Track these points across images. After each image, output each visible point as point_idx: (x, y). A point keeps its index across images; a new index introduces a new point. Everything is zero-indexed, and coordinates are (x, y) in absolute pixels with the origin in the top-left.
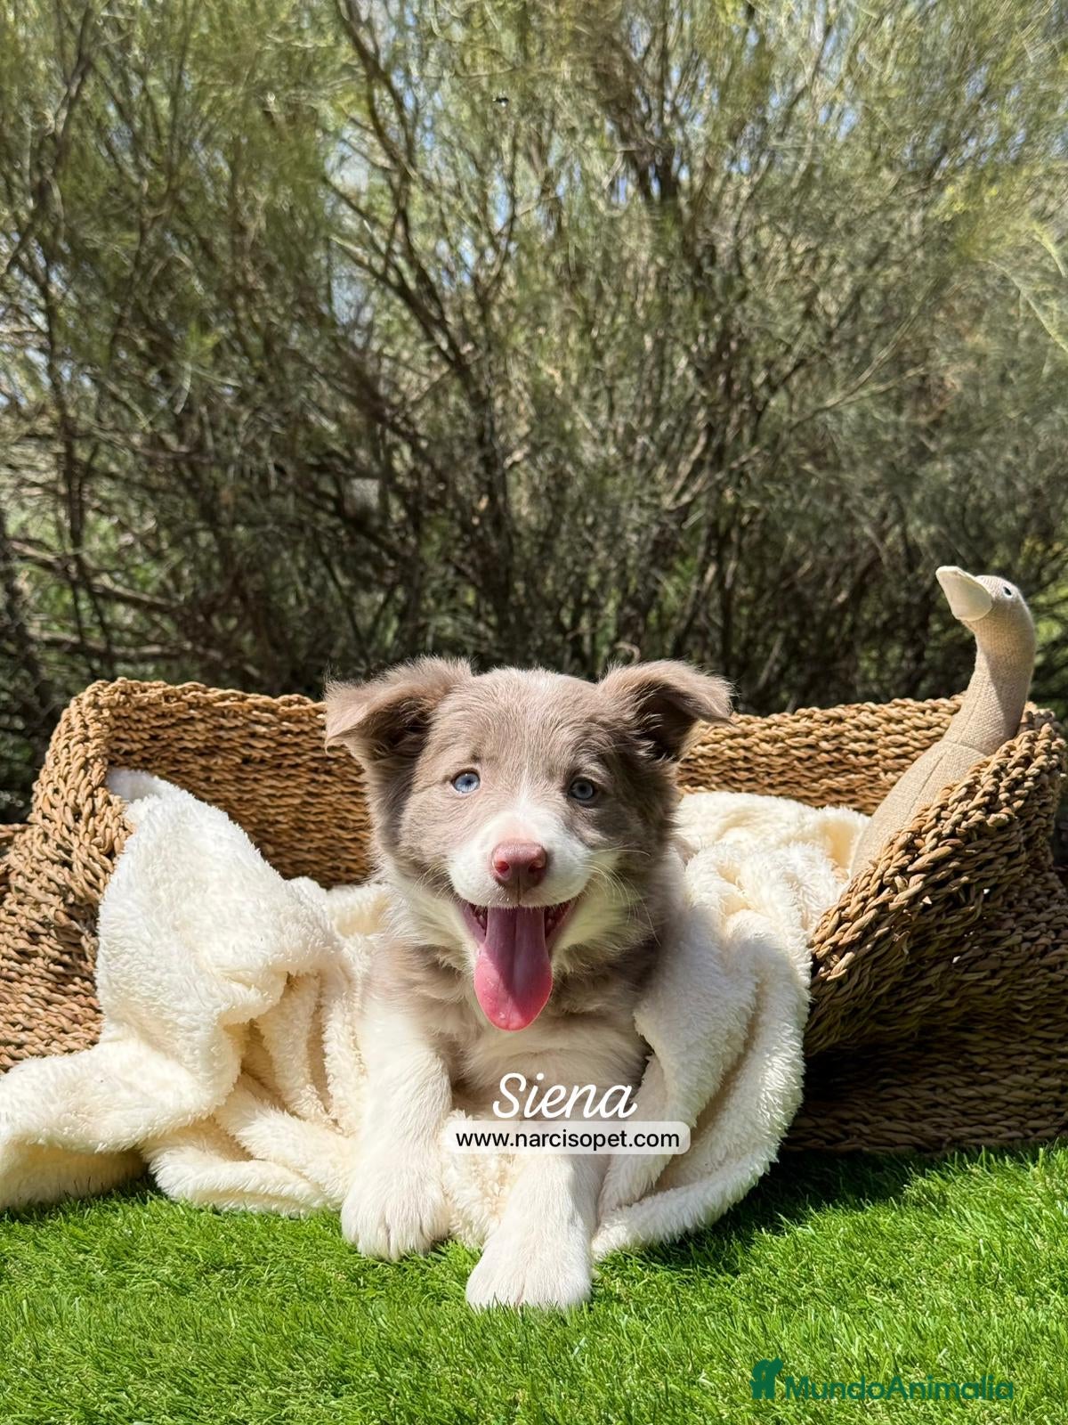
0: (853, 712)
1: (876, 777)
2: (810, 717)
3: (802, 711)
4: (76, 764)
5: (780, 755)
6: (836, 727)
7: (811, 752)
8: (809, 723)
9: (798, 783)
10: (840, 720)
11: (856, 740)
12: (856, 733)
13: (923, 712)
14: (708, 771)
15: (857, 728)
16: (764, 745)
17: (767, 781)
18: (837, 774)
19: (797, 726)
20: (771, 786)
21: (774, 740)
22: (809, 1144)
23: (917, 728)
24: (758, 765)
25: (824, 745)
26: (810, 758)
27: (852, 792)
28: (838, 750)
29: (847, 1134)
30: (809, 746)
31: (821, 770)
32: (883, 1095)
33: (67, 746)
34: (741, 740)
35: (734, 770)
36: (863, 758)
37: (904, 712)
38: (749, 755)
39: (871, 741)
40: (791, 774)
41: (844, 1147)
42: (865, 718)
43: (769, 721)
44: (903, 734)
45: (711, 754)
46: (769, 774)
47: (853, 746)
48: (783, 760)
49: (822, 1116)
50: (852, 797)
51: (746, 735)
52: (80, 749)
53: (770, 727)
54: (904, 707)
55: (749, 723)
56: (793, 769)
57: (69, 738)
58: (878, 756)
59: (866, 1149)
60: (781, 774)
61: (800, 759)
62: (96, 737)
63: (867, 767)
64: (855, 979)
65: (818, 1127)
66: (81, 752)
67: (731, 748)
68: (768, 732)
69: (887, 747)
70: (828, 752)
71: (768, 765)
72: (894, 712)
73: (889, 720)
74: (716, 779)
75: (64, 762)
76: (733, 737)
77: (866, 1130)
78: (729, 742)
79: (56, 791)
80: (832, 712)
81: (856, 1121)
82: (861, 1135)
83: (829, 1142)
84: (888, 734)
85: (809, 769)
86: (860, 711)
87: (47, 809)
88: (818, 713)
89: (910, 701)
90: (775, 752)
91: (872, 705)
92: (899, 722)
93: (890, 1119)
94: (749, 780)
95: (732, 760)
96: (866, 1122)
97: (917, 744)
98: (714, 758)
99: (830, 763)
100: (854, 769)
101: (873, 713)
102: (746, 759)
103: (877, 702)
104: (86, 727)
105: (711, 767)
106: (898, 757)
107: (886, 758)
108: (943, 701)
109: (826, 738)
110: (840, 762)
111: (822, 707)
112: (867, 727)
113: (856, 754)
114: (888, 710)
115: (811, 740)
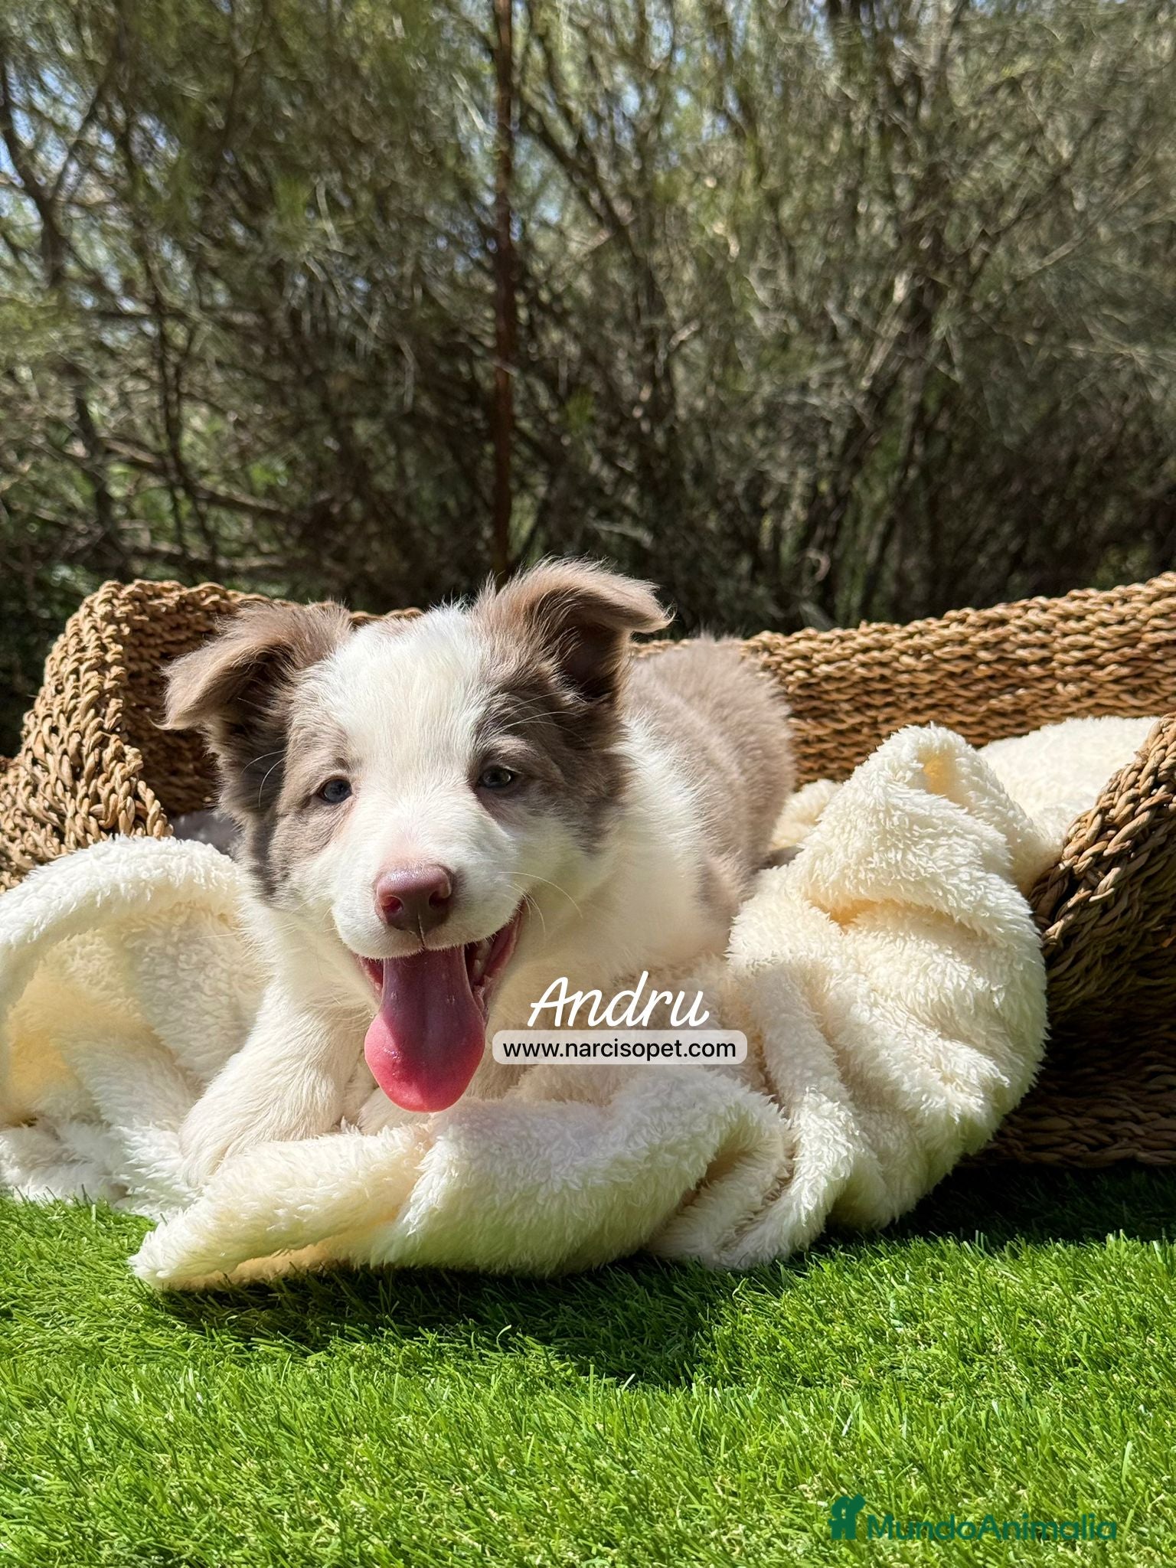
0: (1018, 612)
1: (1052, 691)
2: (962, 621)
3: (952, 614)
4: (86, 698)
5: (926, 671)
6: (1000, 630)
7: (965, 665)
8: (961, 629)
9: (951, 706)
10: (1003, 622)
11: (1025, 645)
12: (1023, 636)
13: (1111, 604)
14: (835, 696)
15: (1025, 629)
16: (905, 659)
17: (911, 704)
18: (1001, 691)
19: (946, 632)
20: (916, 711)
21: (918, 653)
22: (1069, 1149)
23: (1104, 624)
24: (901, 685)
25: (983, 655)
26: (965, 672)
27: (1022, 712)
28: (1000, 660)
29: (1115, 1137)
30: (965, 657)
31: (980, 687)
32: (1152, 1085)
33: (76, 671)
34: (875, 654)
35: (868, 693)
36: (1033, 668)
37: (1087, 605)
38: (887, 672)
39: (1043, 646)
40: (941, 695)
41: (1114, 1153)
42: (1034, 616)
43: (910, 628)
44: (1087, 632)
45: (839, 674)
46: (912, 695)
47: (1022, 653)
48: (929, 677)
49: (1078, 1115)
50: (1020, 718)
51: (882, 648)
52: (93, 678)
53: (911, 636)
54: (1085, 599)
55: (885, 632)
56: (944, 688)
57: (80, 661)
58: (1054, 664)
59: (1142, 1155)
60: (928, 694)
61: (951, 675)
62: (115, 663)
63: (1040, 679)
64: (1123, 904)
65: (1075, 1128)
66: (94, 682)
67: (863, 665)
68: (909, 642)
69: (1065, 651)
70: (988, 663)
71: (912, 684)
72: (1073, 607)
73: (1066, 617)
74: (846, 707)
75: (69, 691)
76: (866, 650)
77: (1139, 1130)
78: (861, 657)
79: (54, 730)
80: (989, 613)
81: (1124, 1119)
82: (1134, 1137)
83: (1092, 1148)
84: (1065, 635)
85: (965, 687)
86: (1026, 609)
87: (39, 751)
88: (972, 615)
89: (1092, 592)
90: (921, 666)
91: (1042, 600)
92: (1080, 618)
93: (1166, 1115)
94: (887, 705)
95: (865, 680)
96: (1138, 1121)
97: (1104, 644)
98: (842, 679)
99: (991, 678)
100: (1024, 683)
101: (1044, 610)
102: (883, 678)
103: (1049, 596)
104: (104, 648)
105: (838, 690)
106: (1079, 663)
107: (1064, 665)
108: (1137, 587)
109: (985, 645)
110: (1004, 675)
111: (978, 608)
112: (1038, 627)
113: (1025, 664)
114: (1063, 604)
115: (965, 650)
